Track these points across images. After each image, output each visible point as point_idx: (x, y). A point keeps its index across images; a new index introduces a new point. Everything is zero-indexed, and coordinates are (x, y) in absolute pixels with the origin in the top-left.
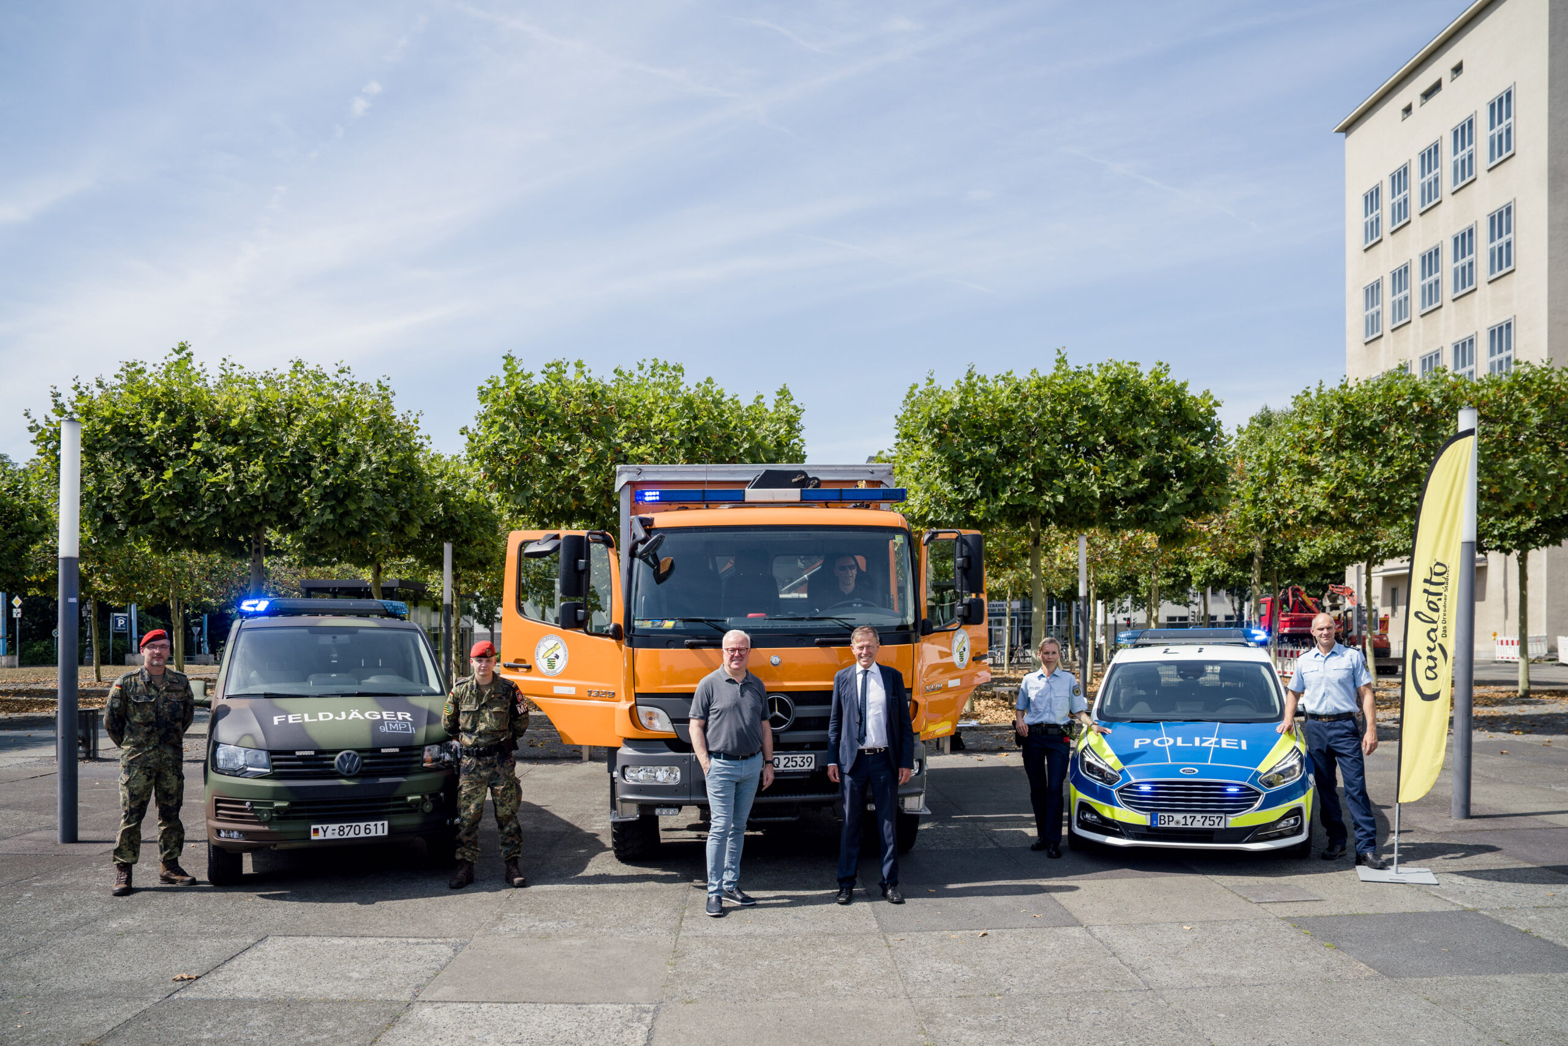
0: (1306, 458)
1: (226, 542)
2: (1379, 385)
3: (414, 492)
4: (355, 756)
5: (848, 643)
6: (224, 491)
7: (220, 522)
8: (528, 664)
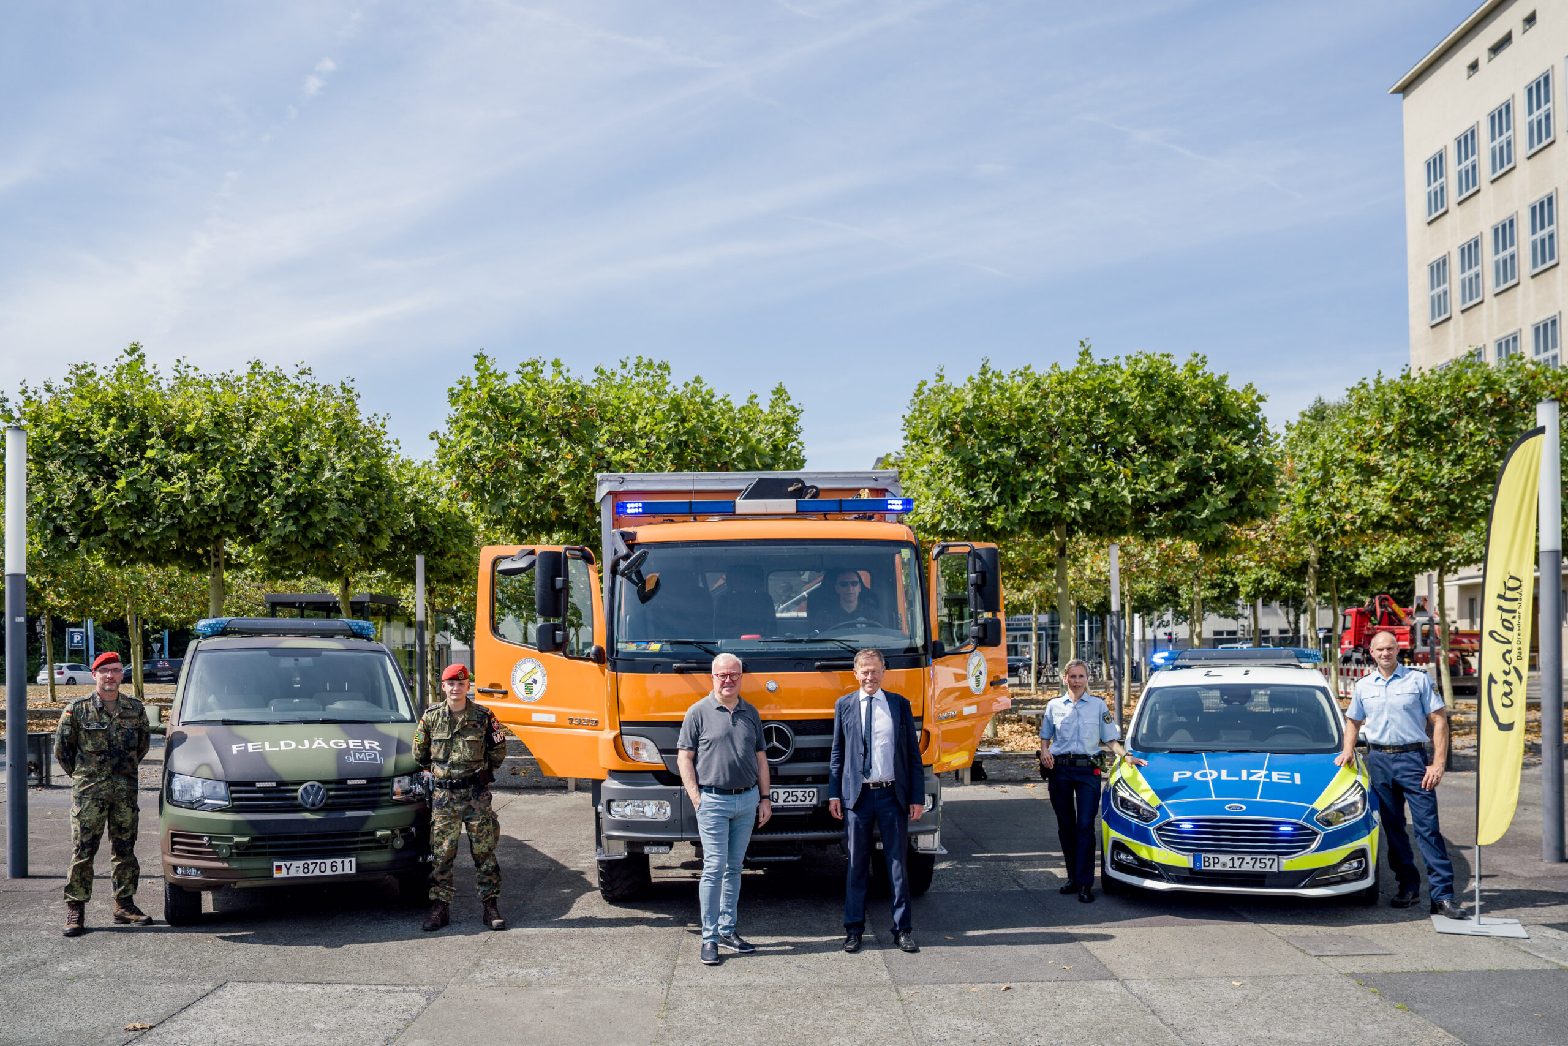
0: (1363, 457)
1: (184, 555)
2: (1446, 374)
3: (383, 501)
4: (319, 788)
5: (851, 667)
6: (180, 501)
7: (176, 534)
8: (504, 689)
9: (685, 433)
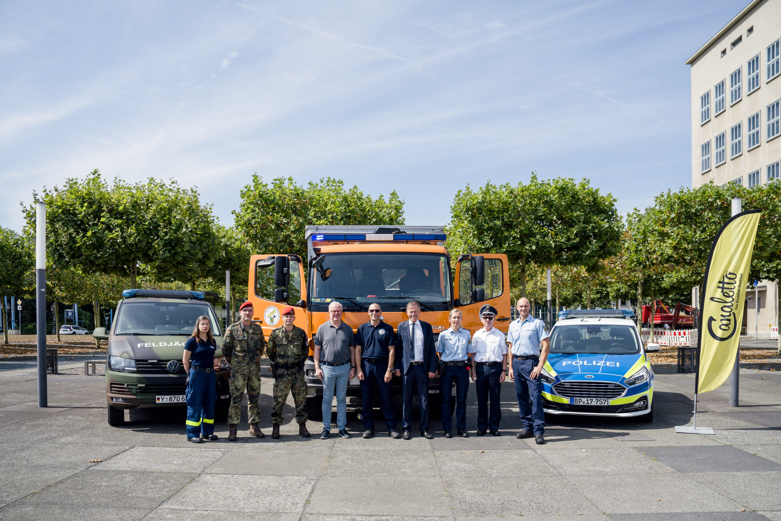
0: (662, 228)
1: (118, 268)
2: (699, 191)
3: (210, 243)
6: (116, 242)
7: (115, 257)
9: (349, 212)
